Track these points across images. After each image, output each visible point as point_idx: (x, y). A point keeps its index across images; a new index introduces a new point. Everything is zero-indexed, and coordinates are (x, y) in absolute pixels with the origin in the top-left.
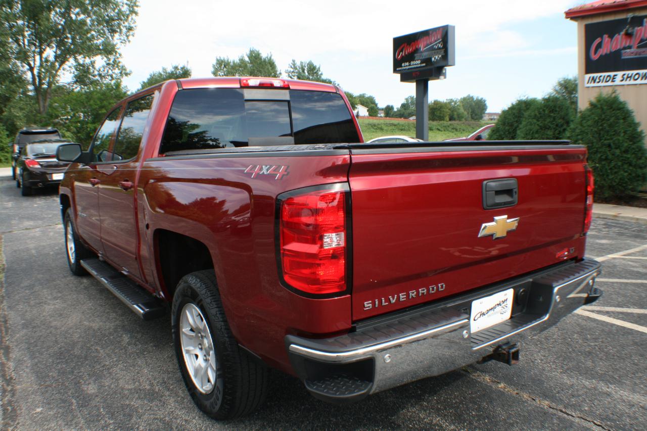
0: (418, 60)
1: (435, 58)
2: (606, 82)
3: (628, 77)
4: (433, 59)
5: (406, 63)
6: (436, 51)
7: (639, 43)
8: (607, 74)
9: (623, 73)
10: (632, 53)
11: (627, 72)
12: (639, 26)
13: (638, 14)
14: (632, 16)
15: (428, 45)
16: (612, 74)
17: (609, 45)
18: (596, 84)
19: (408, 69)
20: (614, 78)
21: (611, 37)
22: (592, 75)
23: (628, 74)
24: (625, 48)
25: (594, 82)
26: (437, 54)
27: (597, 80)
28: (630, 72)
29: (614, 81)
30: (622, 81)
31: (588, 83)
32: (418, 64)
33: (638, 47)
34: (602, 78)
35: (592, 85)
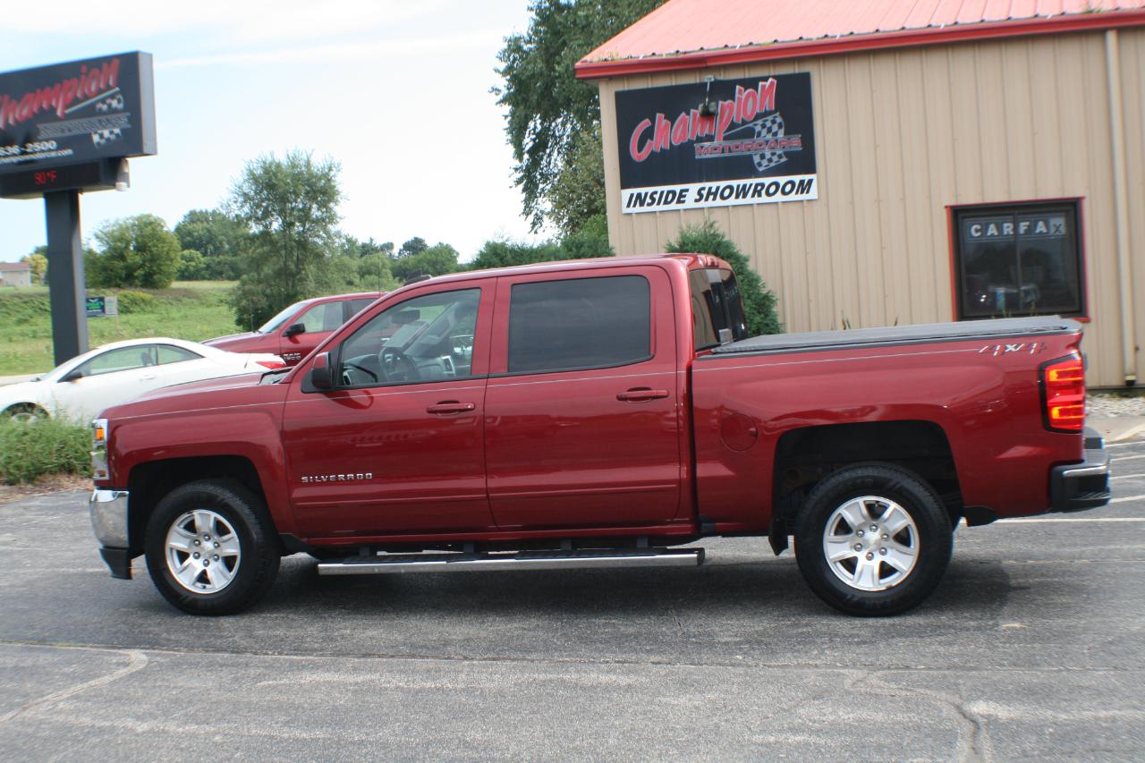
0: (47, 140)
1: (101, 136)
2: (666, 202)
3: (709, 193)
4: (96, 138)
5: (9, 148)
6: (103, 118)
7: (727, 131)
8: (666, 188)
9: (698, 186)
10: (716, 149)
11: (707, 185)
12: (725, 100)
13: (723, 76)
14: (713, 80)
15: (76, 101)
16: (677, 188)
17: (667, 134)
18: (645, 209)
19: (20, 163)
20: (681, 195)
21: (672, 118)
22: (635, 191)
23: (710, 188)
24: (700, 140)
25: (642, 204)
26: (108, 124)
27: (648, 200)
28: (714, 185)
29: (684, 202)
30: (696, 201)
31: (628, 206)
32: (50, 150)
33: (726, 138)
34: (657, 197)
35: (638, 209)
